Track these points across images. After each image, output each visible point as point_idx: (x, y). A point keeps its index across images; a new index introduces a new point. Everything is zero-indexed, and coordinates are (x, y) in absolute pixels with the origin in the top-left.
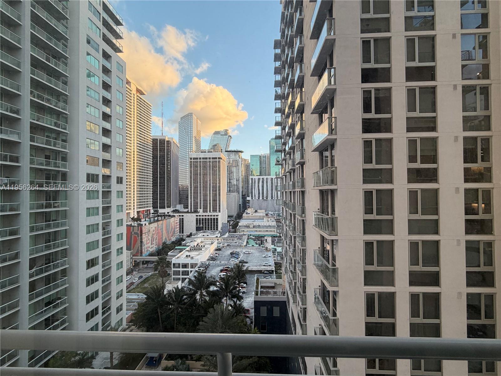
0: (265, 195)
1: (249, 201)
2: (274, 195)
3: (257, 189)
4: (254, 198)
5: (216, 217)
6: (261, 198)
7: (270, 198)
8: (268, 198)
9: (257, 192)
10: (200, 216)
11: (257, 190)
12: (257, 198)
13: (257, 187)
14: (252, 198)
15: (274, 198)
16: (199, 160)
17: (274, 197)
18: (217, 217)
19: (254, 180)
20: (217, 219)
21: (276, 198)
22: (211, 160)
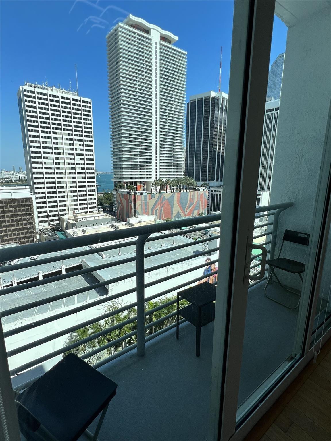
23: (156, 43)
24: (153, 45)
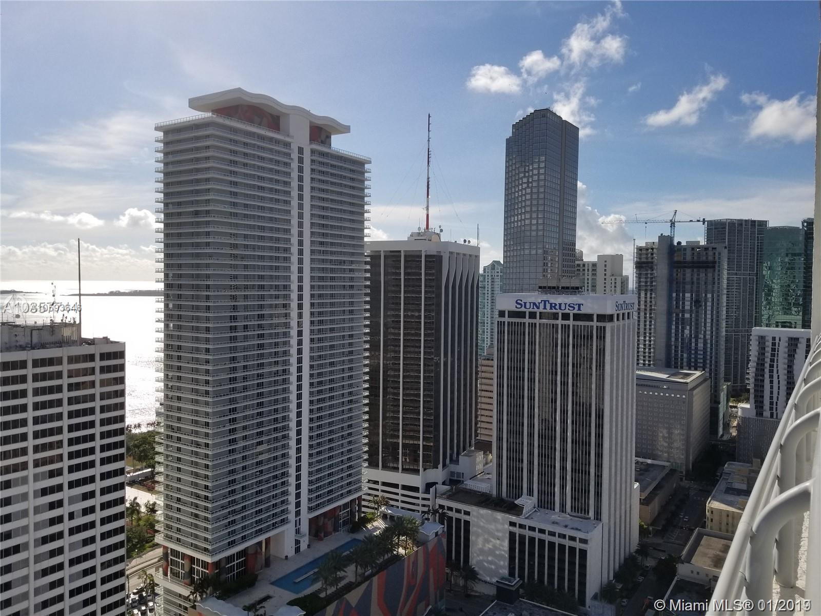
4: (767, 413)
5: (578, 545)
9: (784, 387)
10: (521, 526)
14: (760, 414)
16: (527, 320)
18: (583, 546)
19: (769, 344)
20: (583, 553)
22: (571, 322)
23: (301, 150)
24: (295, 156)
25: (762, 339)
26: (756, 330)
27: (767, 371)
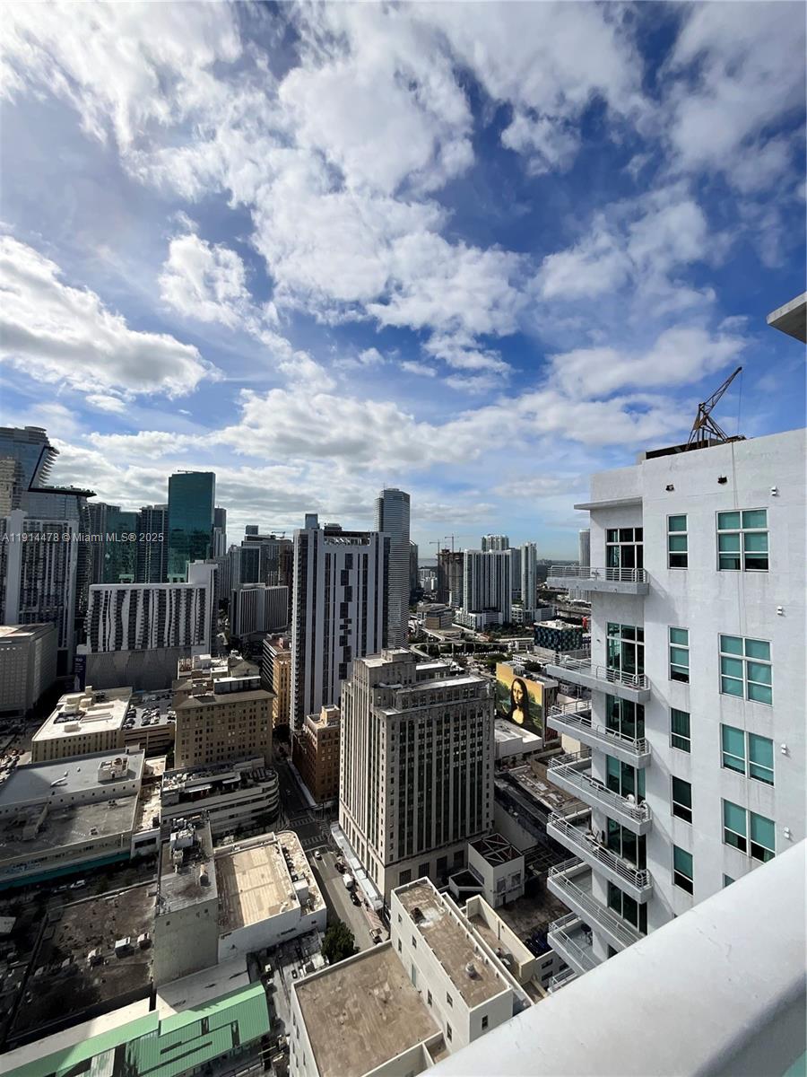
0: (137, 638)
1: (84, 657)
2: (166, 636)
3: (113, 620)
4: (101, 649)
6: (125, 646)
7: (155, 646)
8: (149, 646)
9: (113, 628)
11: (113, 624)
12: (112, 648)
13: (113, 616)
14: (95, 650)
15: (166, 645)
17: (166, 640)
19: (104, 596)
21: (172, 644)
25: (97, 593)
26: (93, 587)
27: (101, 617)
